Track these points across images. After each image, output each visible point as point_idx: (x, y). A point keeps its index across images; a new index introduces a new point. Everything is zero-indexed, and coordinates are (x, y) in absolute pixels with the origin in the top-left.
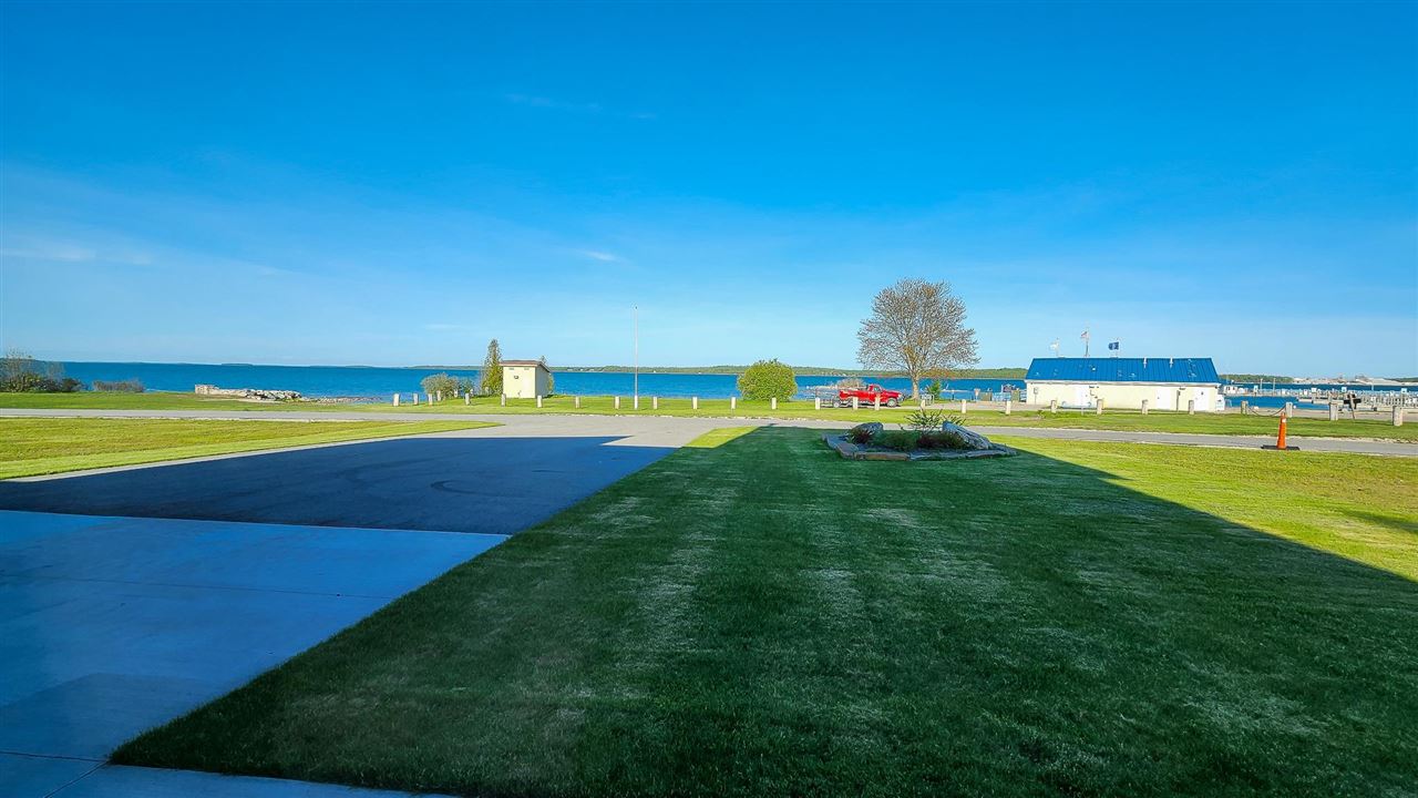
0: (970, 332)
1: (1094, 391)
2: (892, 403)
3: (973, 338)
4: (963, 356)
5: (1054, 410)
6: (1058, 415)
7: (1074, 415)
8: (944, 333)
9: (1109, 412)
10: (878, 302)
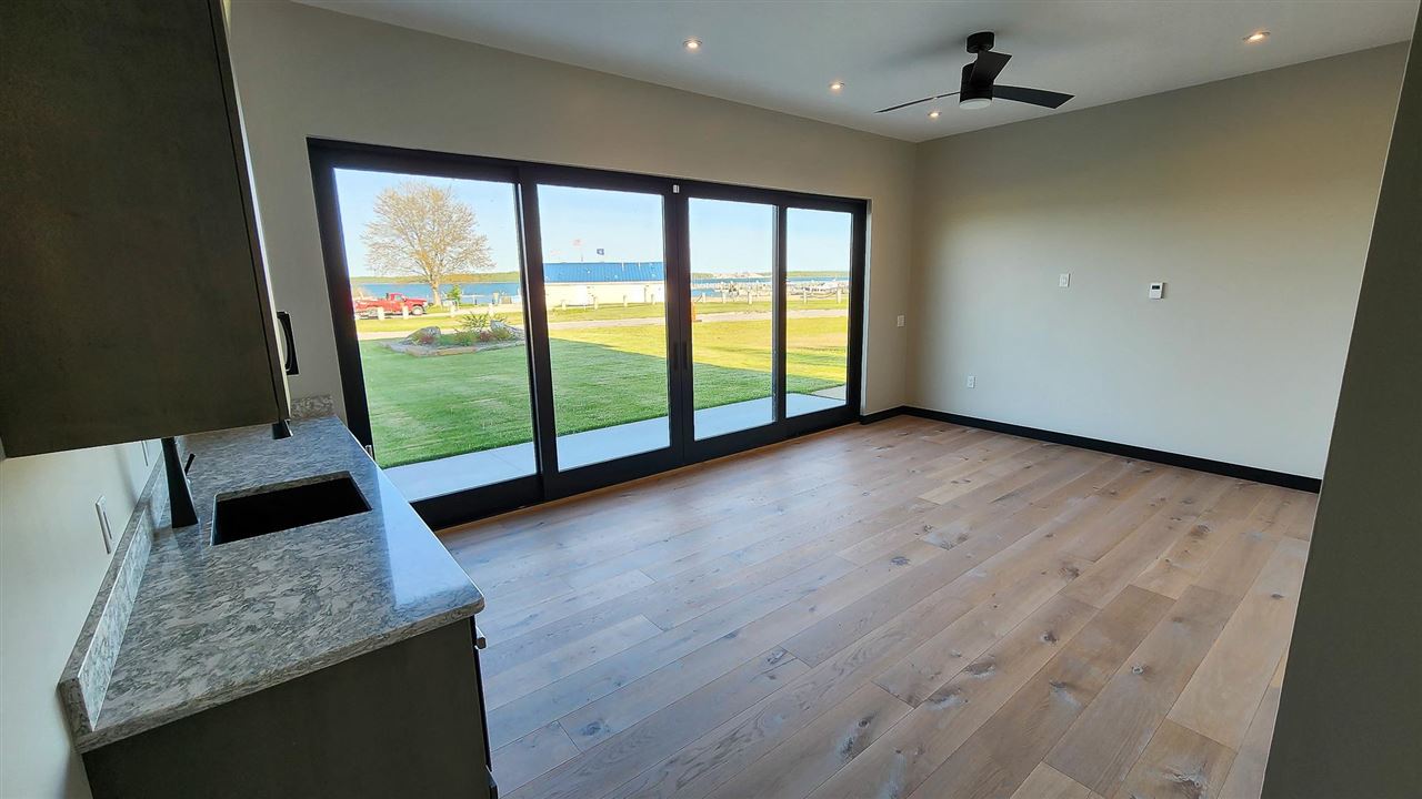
0: (484, 238)
1: (591, 290)
2: (417, 311)
3: (487, 244)
4: (479, 262)
5: (564, 308)
6: (567, 312)
7: (580, 311)
8: (458, 238)
9: (602, 306)
10: (380, 202)
